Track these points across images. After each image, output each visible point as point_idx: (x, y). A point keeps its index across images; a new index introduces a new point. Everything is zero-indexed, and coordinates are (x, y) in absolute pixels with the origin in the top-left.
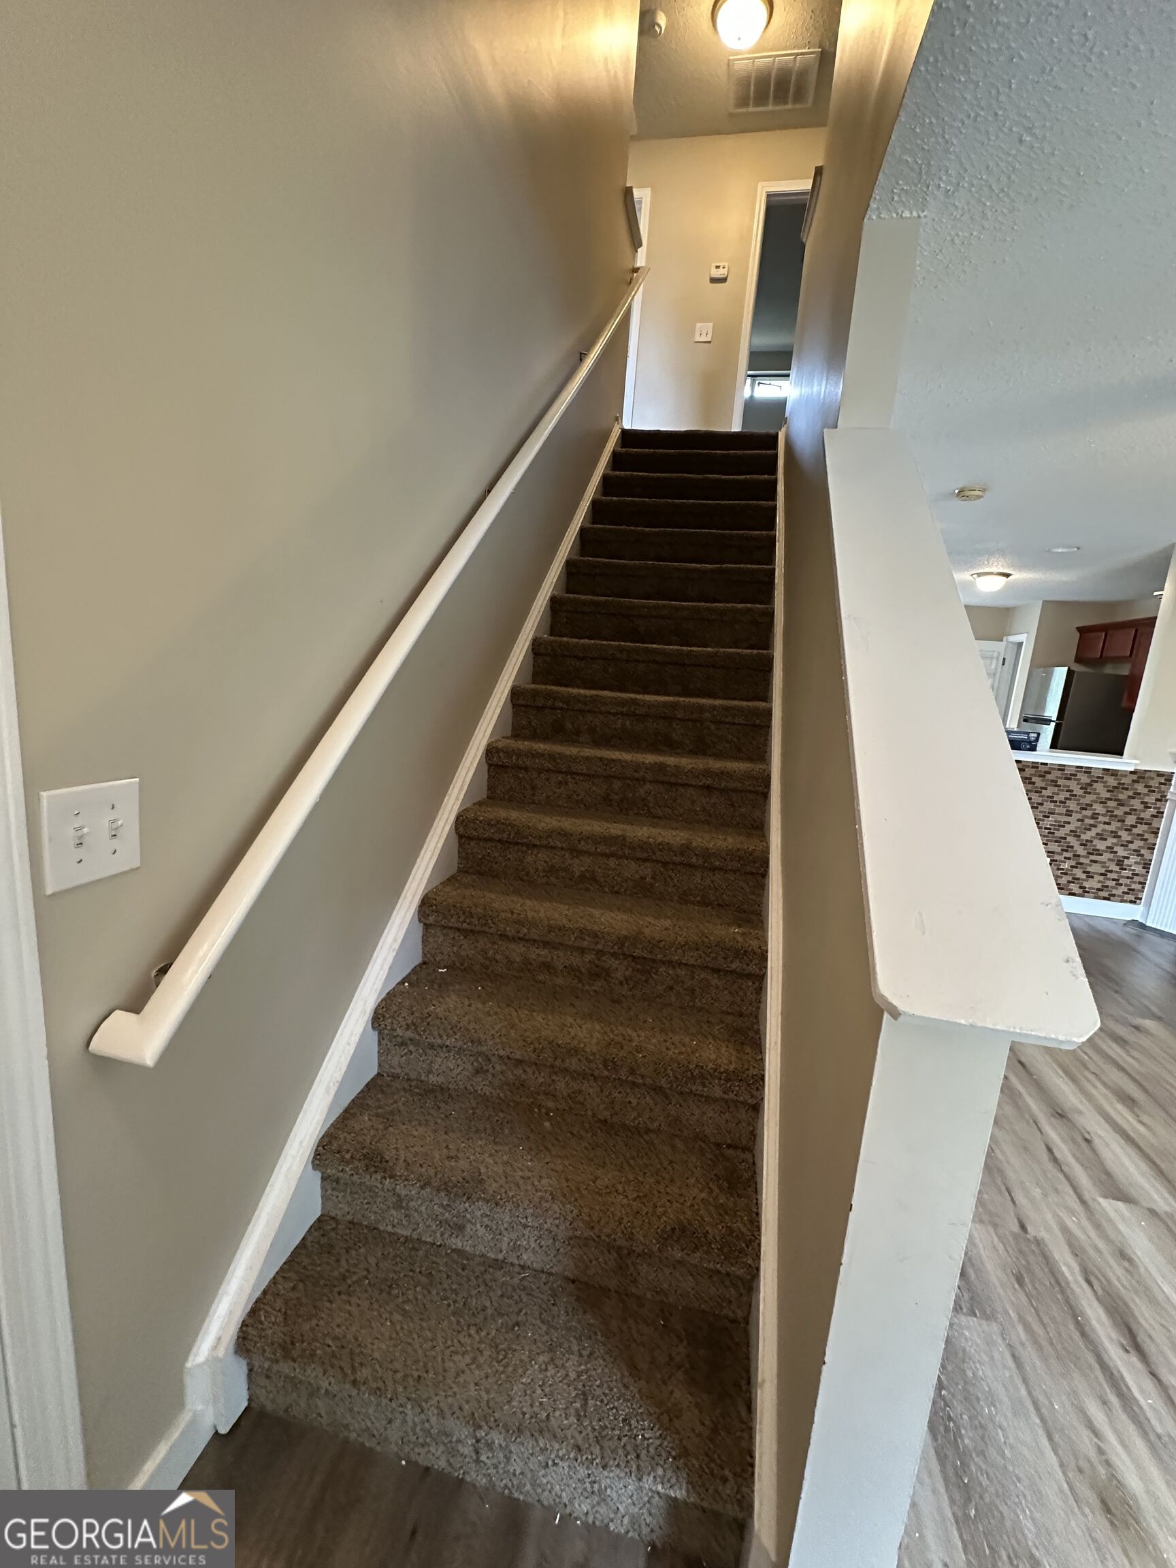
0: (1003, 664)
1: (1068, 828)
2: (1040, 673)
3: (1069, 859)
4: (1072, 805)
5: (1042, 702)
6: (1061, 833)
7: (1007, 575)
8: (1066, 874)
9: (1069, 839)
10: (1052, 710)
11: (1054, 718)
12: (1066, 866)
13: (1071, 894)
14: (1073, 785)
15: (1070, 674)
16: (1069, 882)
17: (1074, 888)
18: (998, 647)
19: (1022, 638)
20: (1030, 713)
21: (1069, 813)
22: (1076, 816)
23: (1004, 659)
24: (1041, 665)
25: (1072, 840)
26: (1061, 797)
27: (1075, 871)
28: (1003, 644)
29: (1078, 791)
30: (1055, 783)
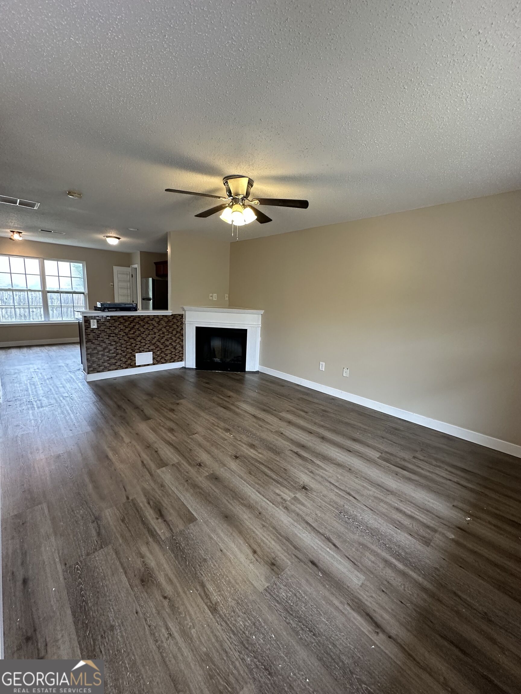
0: (132, 277)
1: (156, 339)
2: (144, 280)
3: (159, 350)
4: (155, 330)
5: (147, 293)
6: (154, 341)
7: (119, 239)
8: (159, 356)
9: (157, 343)
10: (151, 296)
11: (152, 298)
12: (158, 353)
13: (162, 363)
14: (154, 322)
15: (153, 280)
16: (161, 359)
17: (163, 360)
18: (128, 270)
19: (136, 266)
20: (145, 296)
21: (155, 333)
22: (157, 334)
23: (132, 275)
24: (144, 277)
25: (158, 343)
26: (151, 328)
27: (162, 354)
28: (131, 268)
29: (156, 325)
30: (147, 323)
